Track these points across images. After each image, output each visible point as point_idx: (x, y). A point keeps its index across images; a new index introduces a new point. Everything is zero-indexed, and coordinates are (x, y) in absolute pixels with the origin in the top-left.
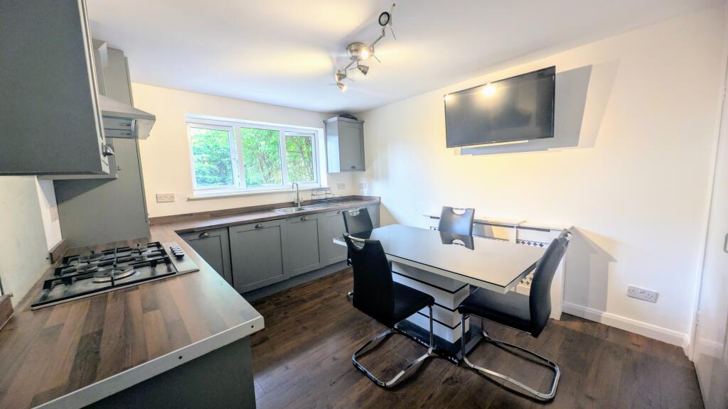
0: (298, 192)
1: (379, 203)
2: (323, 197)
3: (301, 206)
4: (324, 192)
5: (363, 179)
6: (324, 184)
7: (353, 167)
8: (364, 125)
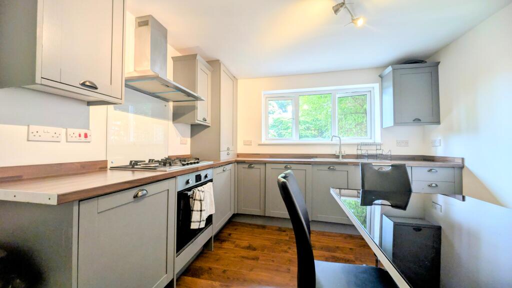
0: (340, 145)
1: (462, 167)
2: (374, 152)
3: (342, 158)
4: (374, 148)
5: (437, 133)
6: (378, 140)
7: (417, 120)
8: (440, 66)
